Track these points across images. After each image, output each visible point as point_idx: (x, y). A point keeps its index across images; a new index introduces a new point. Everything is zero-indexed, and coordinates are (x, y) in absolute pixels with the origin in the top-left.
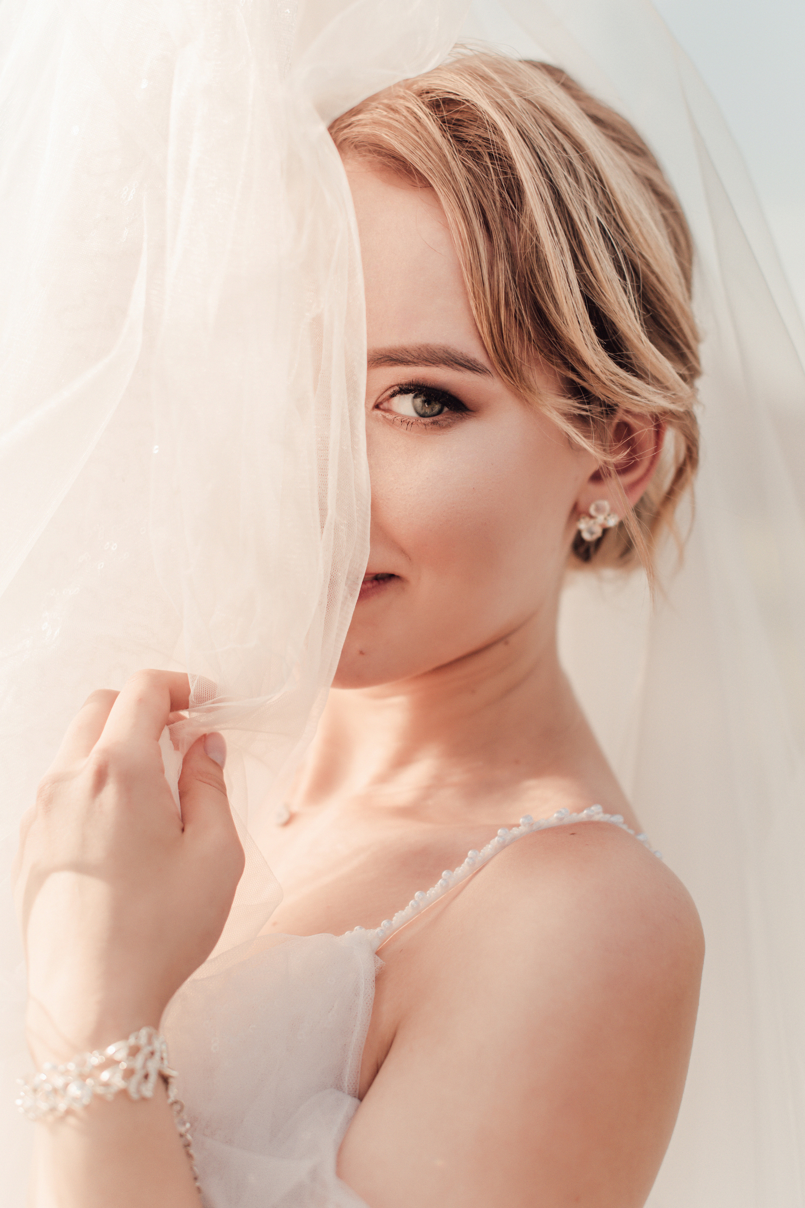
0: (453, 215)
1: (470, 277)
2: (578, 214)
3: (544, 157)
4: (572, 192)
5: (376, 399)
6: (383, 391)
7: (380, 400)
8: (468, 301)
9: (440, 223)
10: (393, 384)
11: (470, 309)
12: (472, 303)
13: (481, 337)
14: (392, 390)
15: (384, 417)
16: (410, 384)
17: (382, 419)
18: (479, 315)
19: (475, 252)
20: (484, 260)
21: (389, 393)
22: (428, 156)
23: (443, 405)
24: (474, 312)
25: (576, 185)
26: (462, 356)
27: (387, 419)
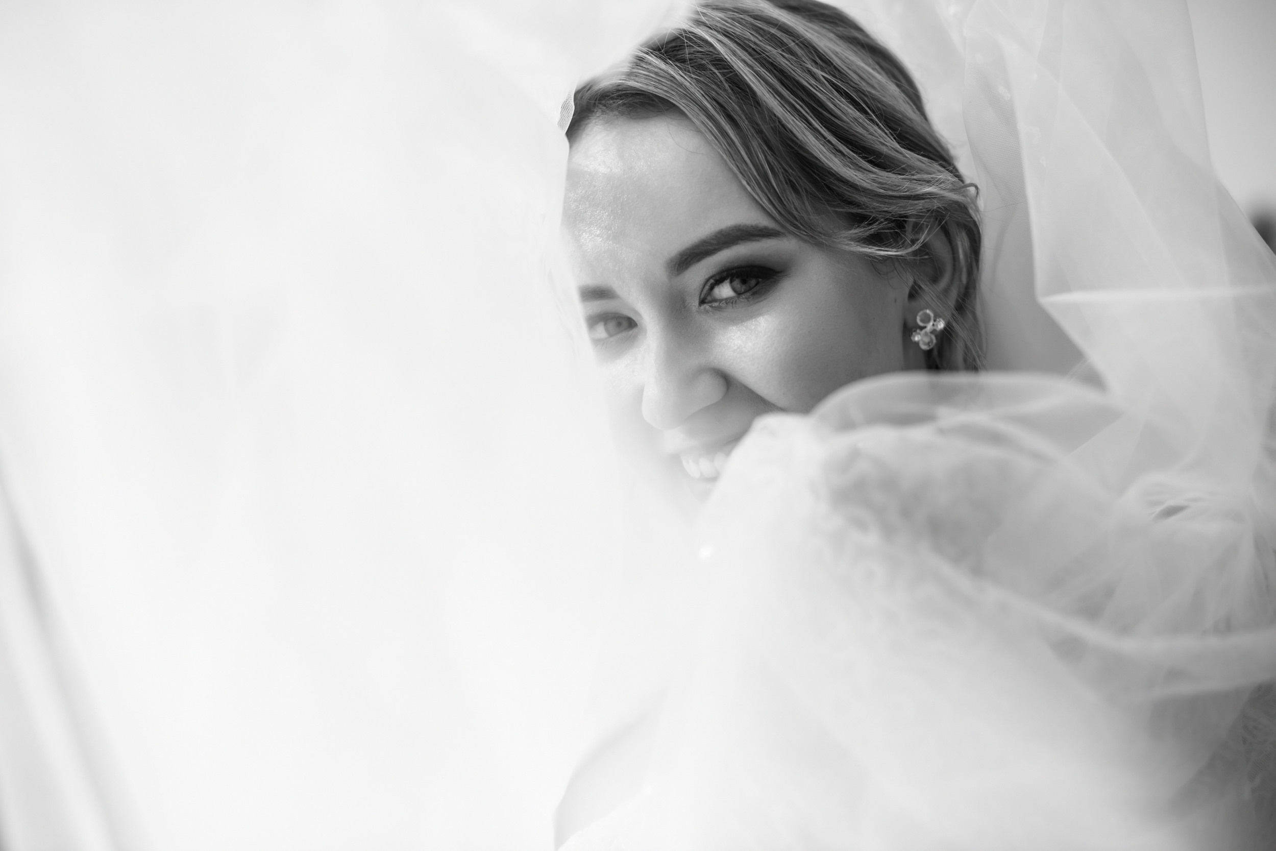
0: (699, 118)
1: (732, 161)
2: (805, 80)
3: (758, 48)
4: (792, 64)
5: (699, 296)
6: (701, 287)
7: (702, 296)
8: (740, 182)
9: (692, 130)
10: (707, 277)
11: (745, 189)
12: (744, 183)
13: (762, 207)
14: (709, 284)
15: (711, 306)
16: (721, 272)
17: (710, 309)
18: (753, 189)
19: (729, 141)
20: (739, 145)
21: (707, 287)
22: (660, 82)
23: (757, 277)
24: (749, 188)
25: (792, 57)
26: (754, 229)
27: (714, 307)
